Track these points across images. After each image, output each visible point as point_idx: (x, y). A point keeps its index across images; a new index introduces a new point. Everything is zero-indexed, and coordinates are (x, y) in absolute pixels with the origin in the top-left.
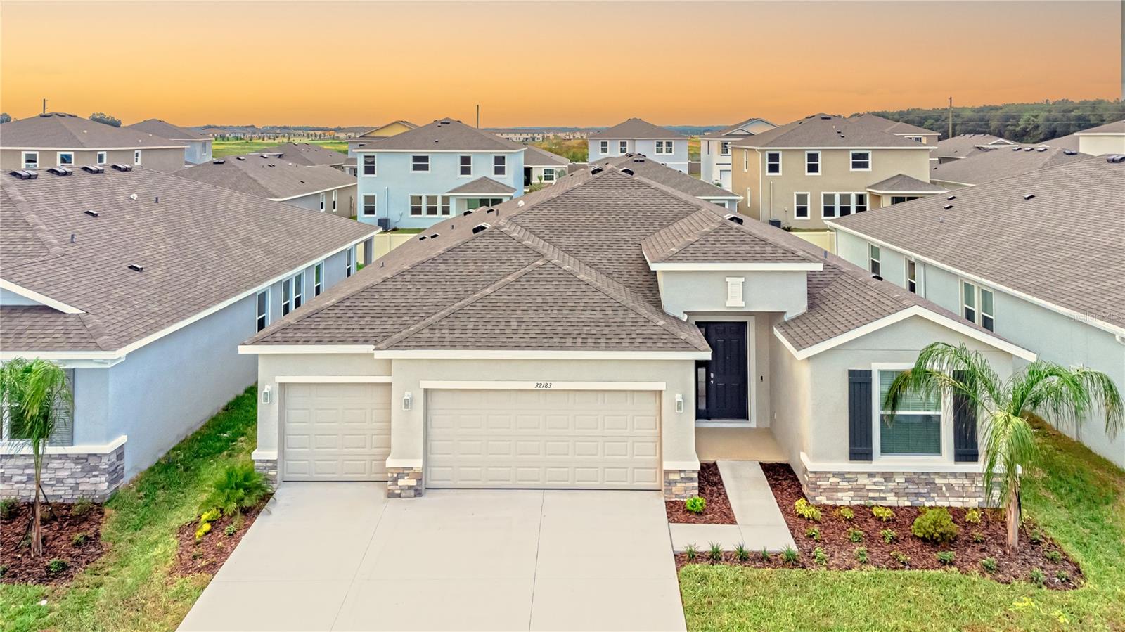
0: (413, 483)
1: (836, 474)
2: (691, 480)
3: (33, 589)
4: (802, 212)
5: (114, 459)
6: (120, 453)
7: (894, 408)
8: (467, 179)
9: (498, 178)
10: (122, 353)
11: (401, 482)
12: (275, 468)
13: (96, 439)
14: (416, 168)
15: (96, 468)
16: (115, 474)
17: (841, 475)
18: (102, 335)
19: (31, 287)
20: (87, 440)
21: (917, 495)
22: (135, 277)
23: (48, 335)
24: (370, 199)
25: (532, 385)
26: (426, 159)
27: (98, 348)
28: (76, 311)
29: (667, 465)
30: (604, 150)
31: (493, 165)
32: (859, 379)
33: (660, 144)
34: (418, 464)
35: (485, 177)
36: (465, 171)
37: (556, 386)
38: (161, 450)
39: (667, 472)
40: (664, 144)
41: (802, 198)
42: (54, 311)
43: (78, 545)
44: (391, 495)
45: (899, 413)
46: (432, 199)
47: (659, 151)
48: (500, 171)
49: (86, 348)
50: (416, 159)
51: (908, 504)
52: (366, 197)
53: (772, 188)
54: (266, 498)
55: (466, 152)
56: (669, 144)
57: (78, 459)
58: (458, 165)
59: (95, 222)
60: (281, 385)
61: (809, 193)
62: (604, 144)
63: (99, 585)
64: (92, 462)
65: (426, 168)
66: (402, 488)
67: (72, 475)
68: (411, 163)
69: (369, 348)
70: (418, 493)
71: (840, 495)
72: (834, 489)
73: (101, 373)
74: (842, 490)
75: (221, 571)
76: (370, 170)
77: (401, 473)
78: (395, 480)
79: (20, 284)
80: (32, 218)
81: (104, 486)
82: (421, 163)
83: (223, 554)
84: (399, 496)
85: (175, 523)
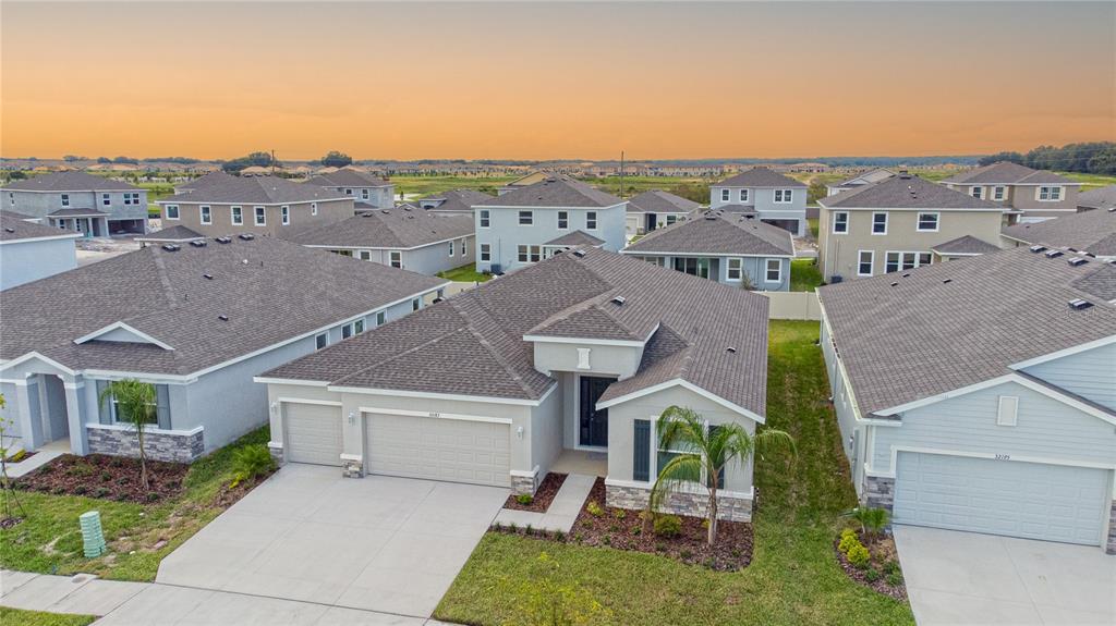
0: (358, 470)
1: (624, 488)
2: (529, 483)
3: (137, 506)
4: (865, 268)
5: (195, 439)
6: (199, 436)
7: (667, 447)
8: (565, 232)
9: (590, 231)
10: (194, 376)
11: (350, 468)
12: (281, 453)
13: (184, 428)
14: (522, 221)
15: (184, 444)
16: (197, 448)
17: (627, 489)
18: (181, 364)
19: (147, 332)
20: (178, 428)
21: (680, 507)
22: (221, 325)
23: (153, 363)
24: (485, 248)
25: (427, 414)
26: (530, 214)
27: (177, 373)
28: (171, 348)
29: (513, 473)
30: (725, 198)
31: (586, 220)
32: (641, 426)
33: (779, 193)
34: (359, 458)
35: (579, 231)
36: (563, 225)
37: (442, 416)
38: (233, 437)
39: (513, 477)
40: (783, 193)
41: (866, 257)
42: (160, 348)
43: (168, 486)
44: (345, 476)
45: (670, 451)
46: (535, 249)
47: (778, 199)
48: (592, 225)
49: (171, 373)
50: (522, 214)
51: (673, 513)
52: (483, 246)
53: (837, 246)
54: (274, 470)
55: (563, 209)
56: (788, 193)
57: (175, 438)
58: (557, 220)
59: (210, 283)
60: (283, 403)
61: (873, 252)
62: (726, 192)
63: (172, 508)
64: (182, 440)
65: (530, 222)
66: (351, 472)
67: (172, 447)
68: (518, 218)
69: (324, 383)
70: (361, 476)
71: (626, 502)
72: (623, 498)
73: (181, 388)
74: (627, 499)
75: (232, 507)
76: (485, 223)
77: (350, 463)
78: (347, 467)
79: (141, 330)
80: (166, 282)
81: (190, 455)
82: (526, 218)
83: (237, 498)
84: (349, 476)
85: (222, 480)
